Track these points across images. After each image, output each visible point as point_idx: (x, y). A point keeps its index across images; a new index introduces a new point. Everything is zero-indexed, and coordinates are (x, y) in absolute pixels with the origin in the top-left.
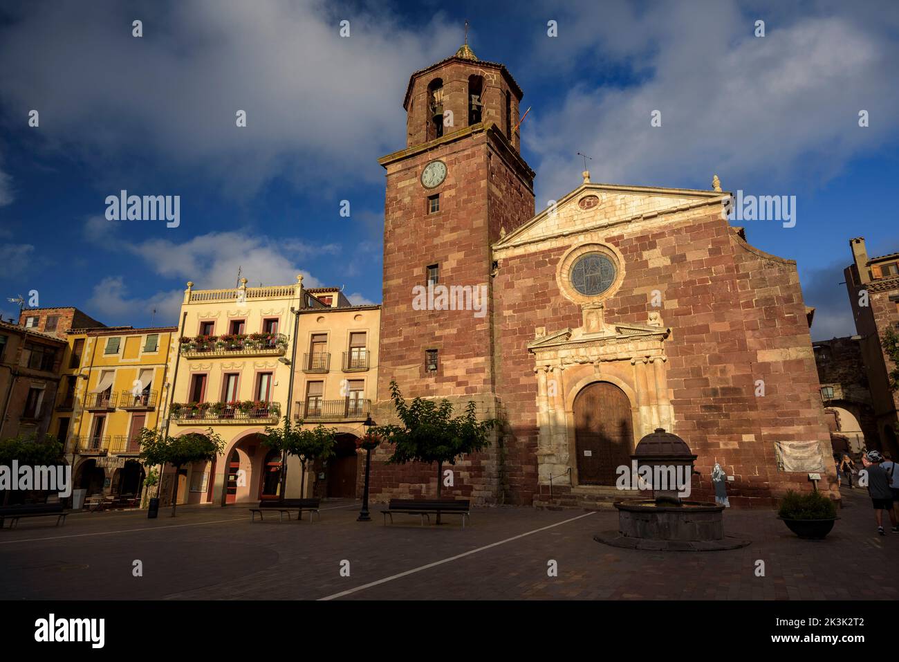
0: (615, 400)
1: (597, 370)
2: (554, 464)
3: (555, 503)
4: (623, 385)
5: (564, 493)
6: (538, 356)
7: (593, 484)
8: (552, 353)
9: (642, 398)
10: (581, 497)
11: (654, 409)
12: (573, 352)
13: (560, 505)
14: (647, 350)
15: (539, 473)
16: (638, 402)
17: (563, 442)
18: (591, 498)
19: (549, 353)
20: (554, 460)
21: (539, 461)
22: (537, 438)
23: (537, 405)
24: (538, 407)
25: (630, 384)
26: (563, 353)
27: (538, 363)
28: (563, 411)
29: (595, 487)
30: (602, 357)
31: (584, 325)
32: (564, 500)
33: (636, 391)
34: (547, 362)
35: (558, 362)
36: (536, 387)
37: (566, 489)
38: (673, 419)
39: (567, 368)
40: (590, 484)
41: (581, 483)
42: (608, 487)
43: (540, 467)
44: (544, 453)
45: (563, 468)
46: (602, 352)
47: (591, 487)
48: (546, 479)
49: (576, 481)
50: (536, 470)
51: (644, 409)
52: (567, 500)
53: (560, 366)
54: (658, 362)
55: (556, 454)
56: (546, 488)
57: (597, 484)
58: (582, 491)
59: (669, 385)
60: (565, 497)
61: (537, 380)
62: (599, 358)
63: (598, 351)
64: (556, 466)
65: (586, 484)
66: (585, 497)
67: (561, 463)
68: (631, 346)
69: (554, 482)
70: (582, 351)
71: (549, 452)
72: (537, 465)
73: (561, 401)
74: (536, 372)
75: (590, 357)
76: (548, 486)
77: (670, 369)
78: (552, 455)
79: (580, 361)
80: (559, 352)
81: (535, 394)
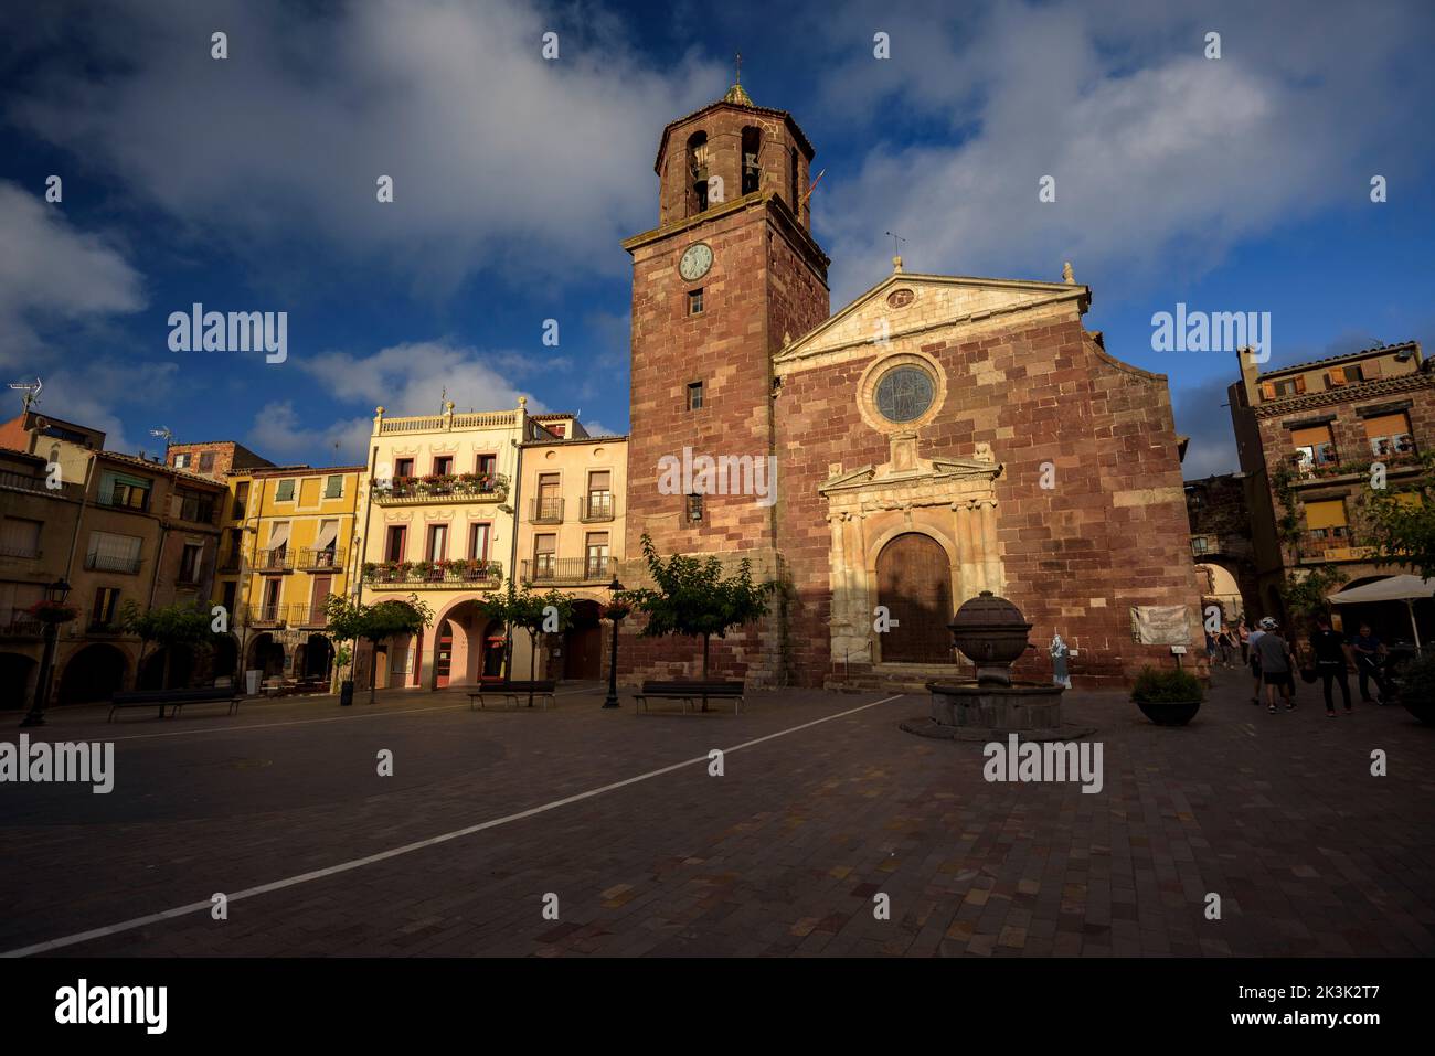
0: (930, 558)
1: (907, 517)
2: (851, 637)
3: (852, 684)
4: (940, 538)
5: (863, 673)
6: (833, 500)
7: (900, 661)
8: (851, 496)
9: (965, 553)
10: (885, 677)
11: (979, 567)
12: (877, 495)
13: (859, 686)
14: (972, 492)
15: (832, 647)
16: (959, 558)
17: (863, 609)
18: (898, 678)
19: (845, 498)
20: (851, 631)
21: (832, 634)
22: (829, 604)
23: (830, 563)
24: (832, 565)
25: (950, 536)
26: (864, 497)
27: (832, 510)
28: (863, 571)
29: (902, 664)
30: (915, 502)
31: (892, 460)
32: (863, 681)
33: (957, 544)
34: (843, 509)
35: (858, 508)
36: (829, 540)
37: (867, 667)
38: (1003, 579)
39: (869, 516)
40: (895, 661)
41: (884, 660)
42: (919, 665)
43: (833, 641)
44: (839, 623)
45: (862, 643)
46: (915, 495)
47: (898, 664)
48: (841, 655)
49: (878, 658)
50: (829, 645)
51: (966, 567)
52: (868, 681)
53: (860, 514)
54: (987, 507)
55: (853, 624)
56: (840, 666)
57: (904, 661)
58: (885, 670)
59: (1000, 537)
60: (865, 677)
61: (830, 531)
62: (911, 503)
63: (909, 493)
64: (854, 639)
65: (891, 661)
66: (890, 679)
67: (860, 636)
68: (952, 487)
69: (850, 659)
70: (889, 494)
71: (845, 622)
72: (829, 638)
73: (861, 557)
74: (830, 521)
75: (899, 502)
76: (843, 665)
77: (1001, 516)
78: (849, 625)
79: (886, 506)
80: (860, 495)
81: (827, 549)
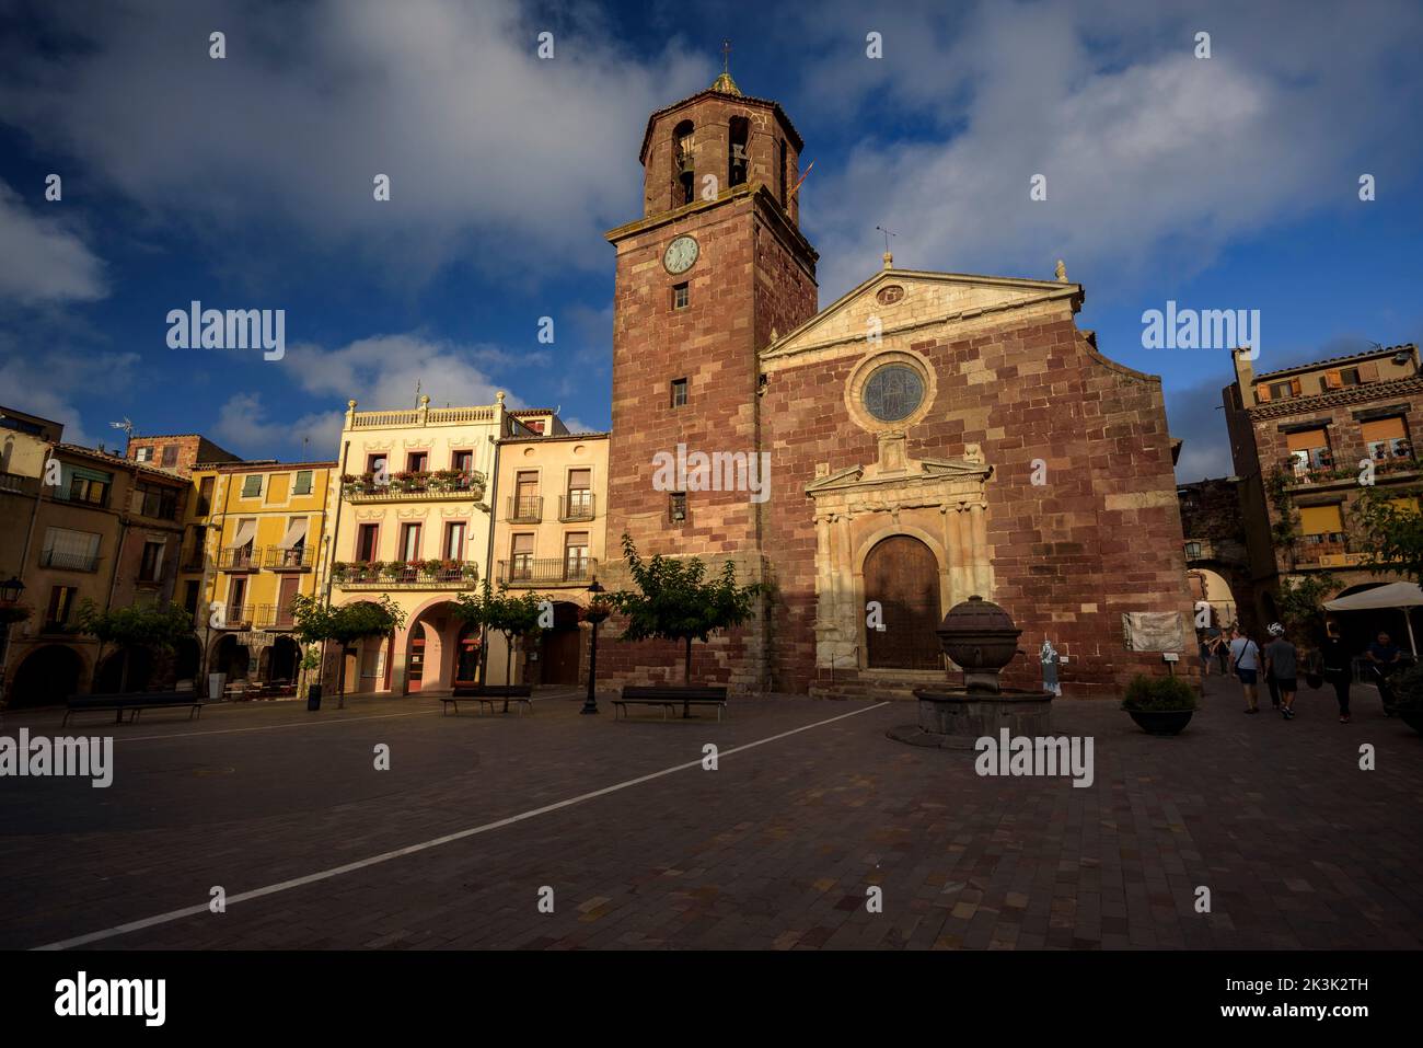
0: (918, 560)
1: (895, 519)
2: (838, 641)
3: (838, 691)
4: (929, 540)
5: (849, 679)
6: (819, 501)
7: (887, 667)
8: (838, 497)
9: (954, 557)
10: (871, 684)
11: (968, 571)
12: (865, 496)
13: (846, 693)
14: (962, 494)
15: (817, 652)
16: (947, 561)
17: (849, 613)
18: (884, 684)
19: (833, 497)
20: (836, 636)
21: (818, 638)
22: (814, 609)
23: (816, 565)
24: (818, 568)
25: (938, 538)
26: (852, 498)
27: (819, 511)
28: (850, 574)
29: (889, 670)
30: (903, 503)
31: (880, 461)
32: (849, 687)
33: (946, 547)
34: (830, 510)
35: (845, 509)
36: (816, 542)
37: (853, 673)
38: (993, 584)
39: (856, 518)
40: (882, 667)
41: (870, 666)
42: (907, 671)
43: (819, 646)
44: (824, 627)
45: (849, 647)
46: (902, 497)
47: (884, 670)
48: (827, 661)
49: (864, 663)
50: (814, 650)
51: (955, 571)
52: (855, 687)
53: (847, 515)
54: (976, 510)
55: (840, 629)
56: (826, 672)
57: (891, 667)
58: (872, 676)
59: (990, 540)
60: (851, 683)
61: (817, 533)
62: (899, 504)
63: (897, 495)
64: (840, 644)
65: (878, 667)
66: (877, 684)
67: (846, 640)
68: (942, 489)
69: (836, 665)
70: (877, 495)
71: (831, 626)
72: (814, 643)
73: (848, 560)
74: (816, 523)
75: (887, 503)
76: (829, 670)
77: (990, 519)
78: (834, 630)
79: (874, 508)
80: (846, 496)
81: (813, 552)
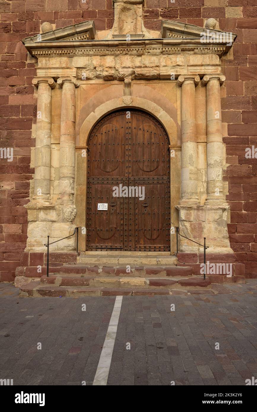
0: (147, 135)
1: (127, 90)
2: (53, 222)
3: (52, 282)
4: (162, 115)
5: (65, 265)
6: (42, 62)
7: (107, 249)
8: (64, 59)
9: (189, 130)
10: (94, 270)
11: (201, 148)
12: (96, 61)
13: (63, 284)
14: (202, 65)
15: (28, 235)
16: (181, 137)
17: (69, 190)
18: (109, 271)
19: (58, 59)
20: (53, 215)
21: (30, 218)
22: (28, 185)
23: (33, 136)
24: (35, 139)
25: (172, 113)
26: (80, 61)
27: (40, 73)
28: (72, 145)
29: (110, 253)
30: (138, 71)
31: (115, 25)
32: (66, 275)
33: (179, 123)
34: (53, 73)
35: (73, 72)
36: (34, 110)
37: (71, 257)
38: (224, 162)
39: (84, 86)
40: (102, 249)
41: (89, 248)
42: (129, 253)
43: (31, 227)
44: (39, 205)
45: (67, 228)
46: (138, 64)
47: (104, 253)
48: (39, 244)
49: (83, 245)
50: (24, 231)
51: (190, 147)
52: (73, 276)
53: (74, 80)
54: (214, 83)
55: (57, 207)
56: (37, 257)
57: (111, 249)
58: (93, 261)
59: (224, 117)
60: (68, 271)
61: (36, 100)
62: (134, 73)
63: (132, 61)
64: (56, 225)
65: (97, 249)
66: (100, 270)
67: (64, 220)
68: (179, 59)
69: (52, 248)
70: (109, 61)
71: (47, 204)
72: (25, 223)
73: (71, 130)
74: (37, 86)
75: (120, 70)
76: (41, 255)
77: (225, 96)
78: (51, 208)
79: (105, 74)
80: (75, 59)
81: (31, 120)
